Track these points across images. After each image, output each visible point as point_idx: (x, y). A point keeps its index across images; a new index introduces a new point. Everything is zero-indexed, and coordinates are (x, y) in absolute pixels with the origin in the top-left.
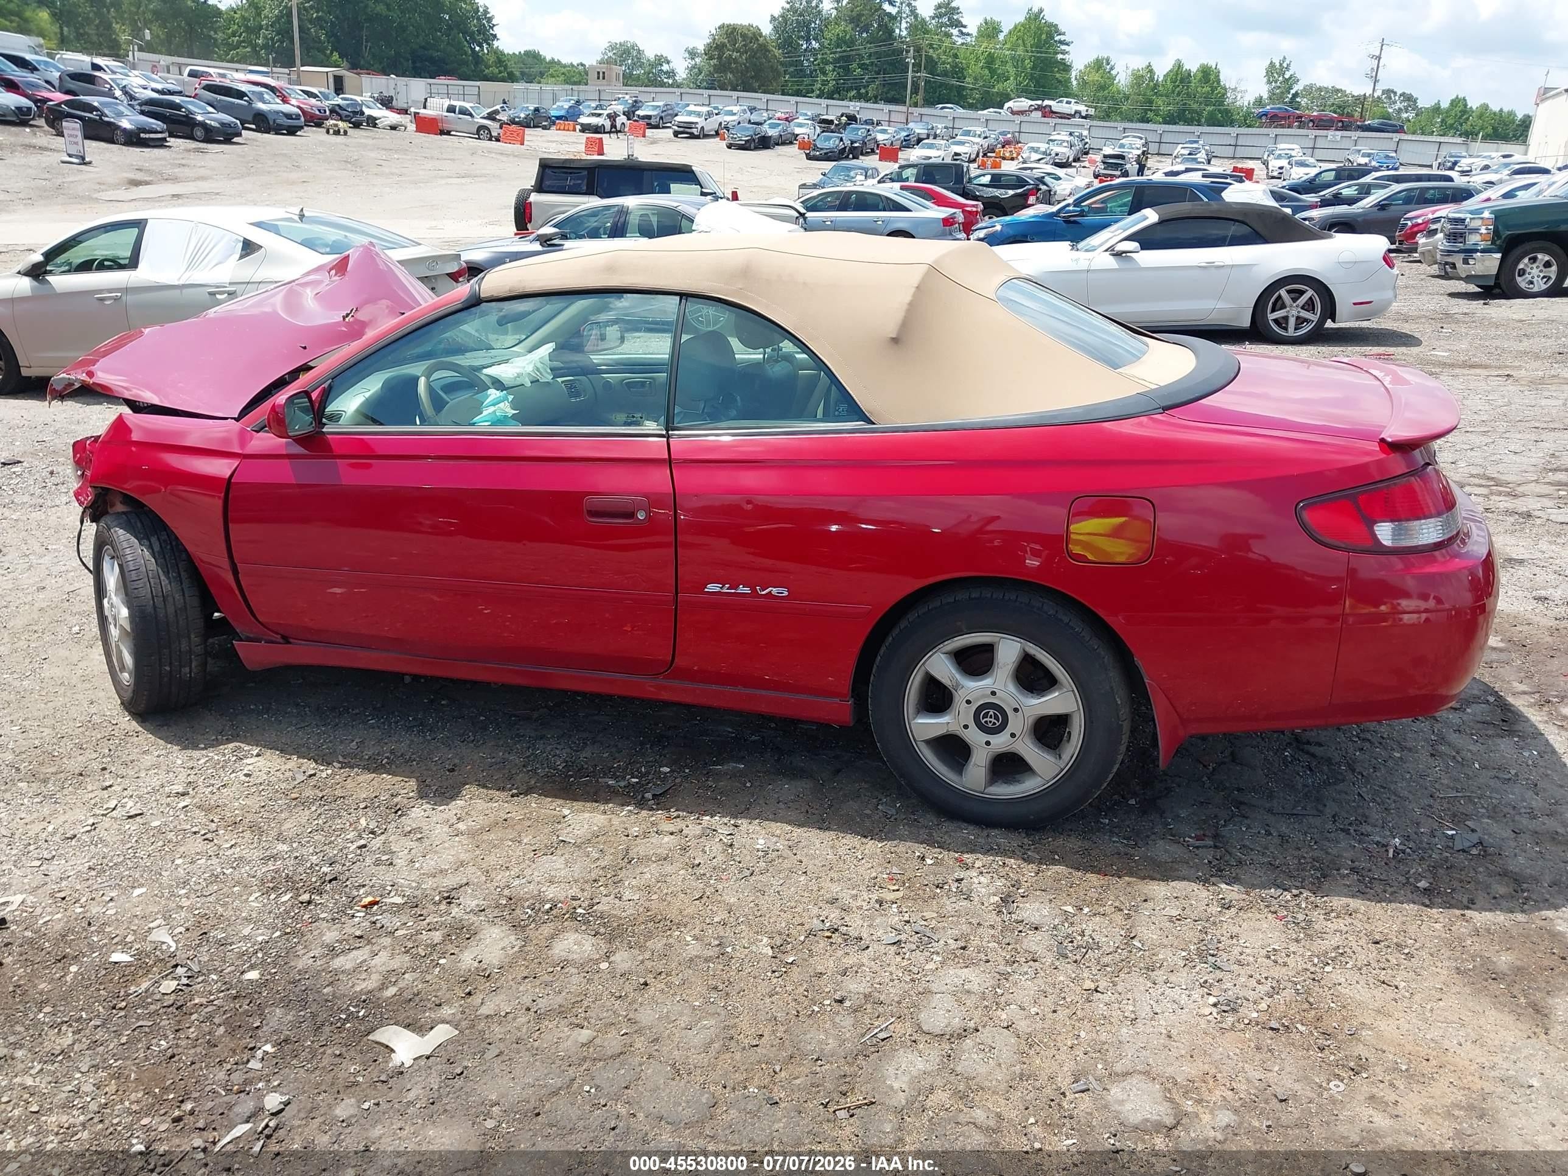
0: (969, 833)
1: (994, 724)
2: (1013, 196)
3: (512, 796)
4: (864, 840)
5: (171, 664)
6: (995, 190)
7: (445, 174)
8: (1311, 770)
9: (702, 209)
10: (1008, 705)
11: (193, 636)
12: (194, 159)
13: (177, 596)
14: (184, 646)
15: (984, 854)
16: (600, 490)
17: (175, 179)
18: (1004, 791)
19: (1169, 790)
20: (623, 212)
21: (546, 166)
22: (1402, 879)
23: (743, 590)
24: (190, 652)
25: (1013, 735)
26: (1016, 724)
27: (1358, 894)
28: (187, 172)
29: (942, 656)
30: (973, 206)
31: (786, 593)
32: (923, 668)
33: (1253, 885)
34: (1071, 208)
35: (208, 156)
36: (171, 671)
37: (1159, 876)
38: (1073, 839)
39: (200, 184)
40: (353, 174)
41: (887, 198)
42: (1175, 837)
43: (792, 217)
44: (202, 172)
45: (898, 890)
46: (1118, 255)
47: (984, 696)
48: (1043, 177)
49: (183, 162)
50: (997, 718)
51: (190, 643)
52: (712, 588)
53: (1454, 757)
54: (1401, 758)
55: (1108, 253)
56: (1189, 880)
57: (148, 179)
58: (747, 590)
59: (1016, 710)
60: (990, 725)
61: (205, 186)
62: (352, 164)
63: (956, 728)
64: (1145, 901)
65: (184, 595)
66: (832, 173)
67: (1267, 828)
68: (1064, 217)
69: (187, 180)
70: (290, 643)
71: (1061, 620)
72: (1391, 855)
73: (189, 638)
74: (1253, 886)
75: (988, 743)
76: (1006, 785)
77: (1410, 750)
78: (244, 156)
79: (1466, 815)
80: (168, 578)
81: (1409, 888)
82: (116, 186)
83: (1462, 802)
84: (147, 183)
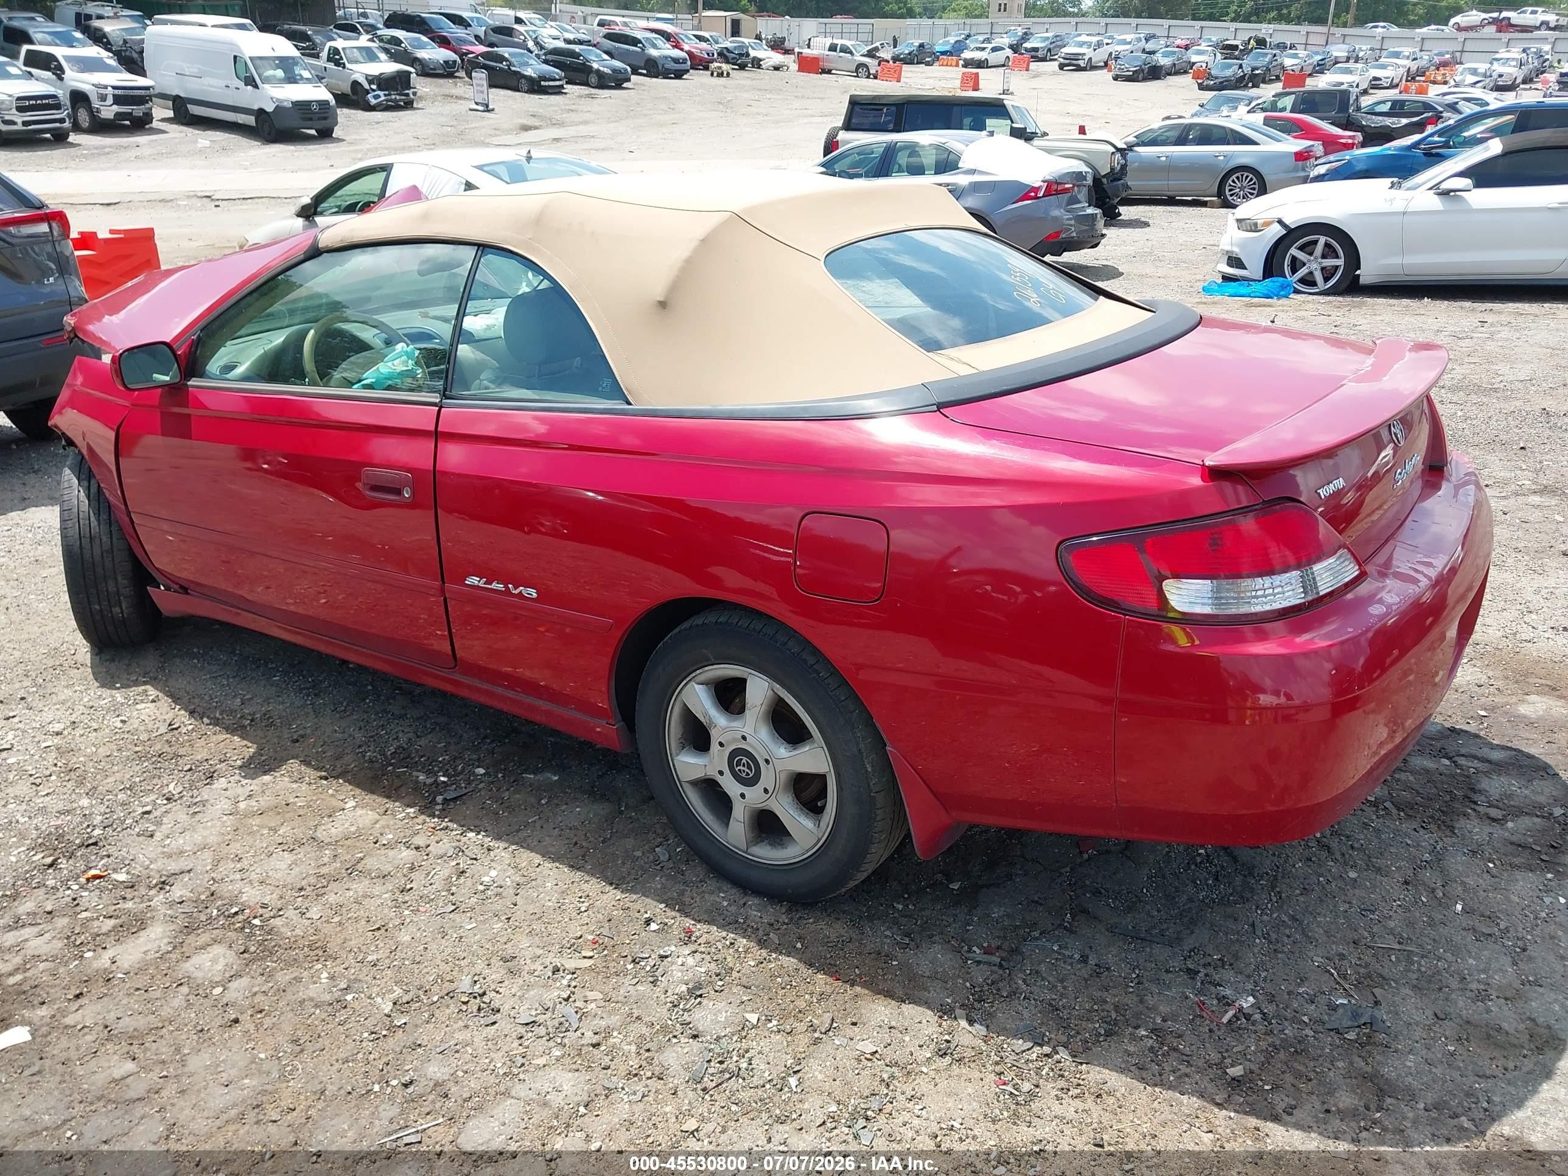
0: (724, 897)
1: (748, 774)
2: (1406, 125)
3: (321, 778)
4: (608, 888)
5: (100, 604)
6: (1386, 118)
7: (809, 112)
8: (1216, 879)
9: (971, 146)
10: (761, 756)
11: (119, 578)
12: (586, 105)
13: (105, 539)
14: (111, 587)
15: (721, 927)
16: (375, 461)
17: (561, 124)
18: (766, 854)
19: (1009, 877)
20: (913, 149)
21: (855, 103)
22: (1215, 1057)
23: (496, 586)
24: (118, 593)
25: (766, 791)
26: (767, 779)
27: (1133, 1068)
28: (574, 117)
29: (696, 686)
30: (1350, 137)
31: (535, 595)
32: (679, 699)
33: (1005, 1029)
34: (1436, 138)
35: (595, 101)
36: (101, 610)
37: (900, 992)
38: (838, 925)
39: (581, 127)
40: (722, 114)
41: (1232, 130)
42: (961, 945)
43: (1106, 152)
44: (587, 116)
45: (591, 957)
46: (1446, 193)
47: (735, 740)
48: (1457, 103)
49: (573, 107)
50: (749, 768)
51: (117, 583)
52: (473, 580)
53: (1433, 891)
54: (1355, 880)
55: (1432, 192)
56: (929, 1008)
57: (537, 124)
58: (500, 587)
59: (767, 761)
60: (744, 775)
61: (583, 130)
62: (724, 105)
63: (712, 773)
64: (854, 1024)
65: (111, 538)
66: (1211, 103)
67: (1087, 951)
68: (1424, 149)
69: (574, 124)
70: (188, 594)
71: (805, 661)
72: (1225, 1020)
73: (116, 579)
74: (1001, 1031)
75: (743, 796)
76: (769, 848)
77: (1378, 870)
78: (626, 101)
79: (1384, 978)
80: (99, 521)
81: (1214, 1072)
82: (508, 132)
83: (1393, 958)
84: (536, 128)
